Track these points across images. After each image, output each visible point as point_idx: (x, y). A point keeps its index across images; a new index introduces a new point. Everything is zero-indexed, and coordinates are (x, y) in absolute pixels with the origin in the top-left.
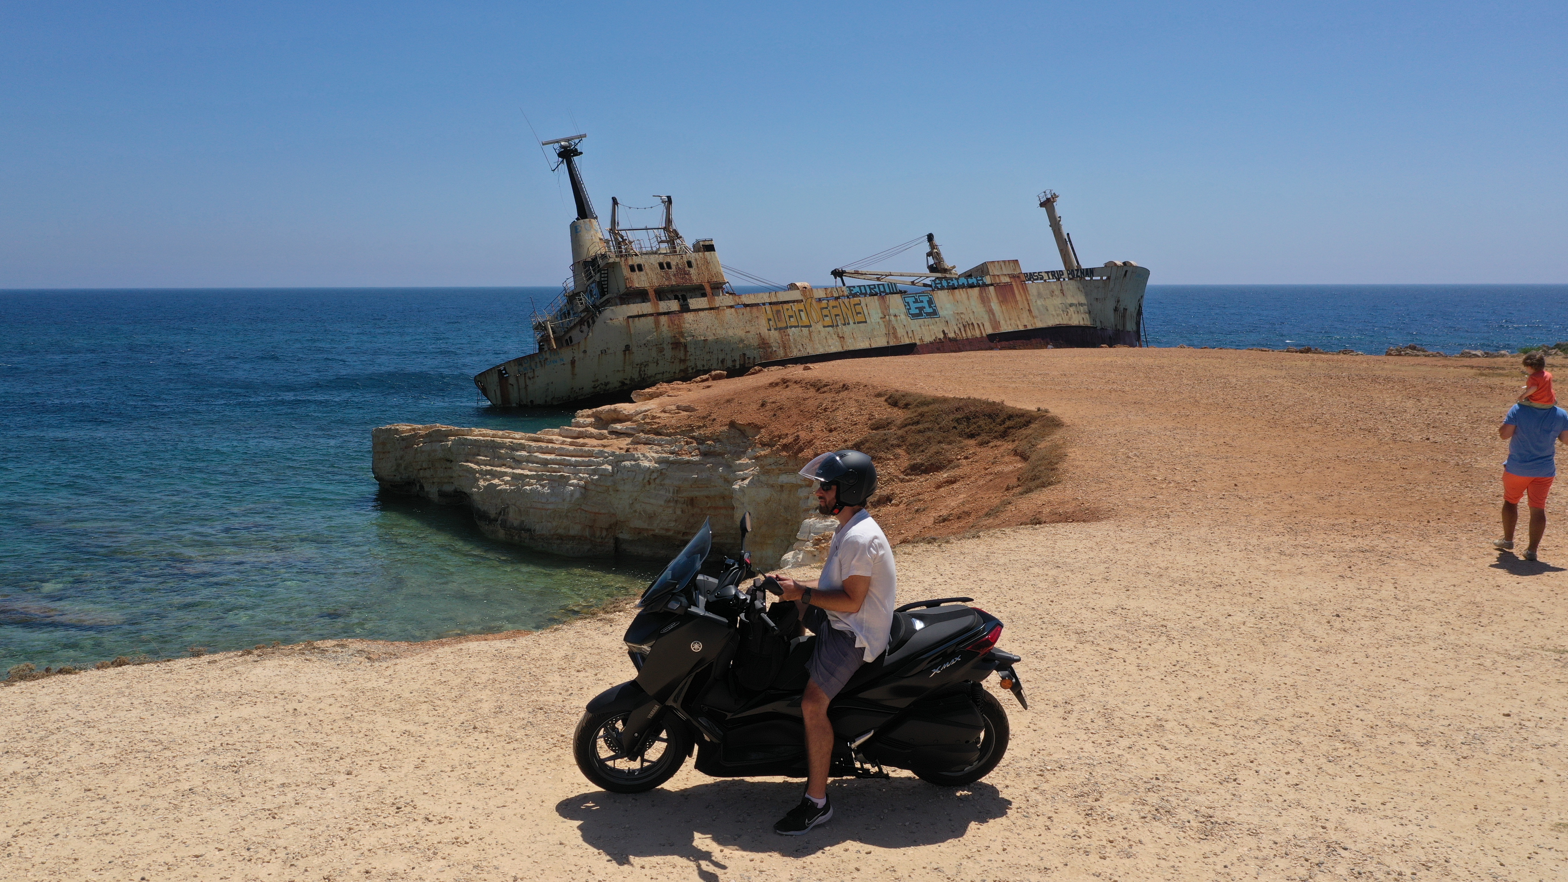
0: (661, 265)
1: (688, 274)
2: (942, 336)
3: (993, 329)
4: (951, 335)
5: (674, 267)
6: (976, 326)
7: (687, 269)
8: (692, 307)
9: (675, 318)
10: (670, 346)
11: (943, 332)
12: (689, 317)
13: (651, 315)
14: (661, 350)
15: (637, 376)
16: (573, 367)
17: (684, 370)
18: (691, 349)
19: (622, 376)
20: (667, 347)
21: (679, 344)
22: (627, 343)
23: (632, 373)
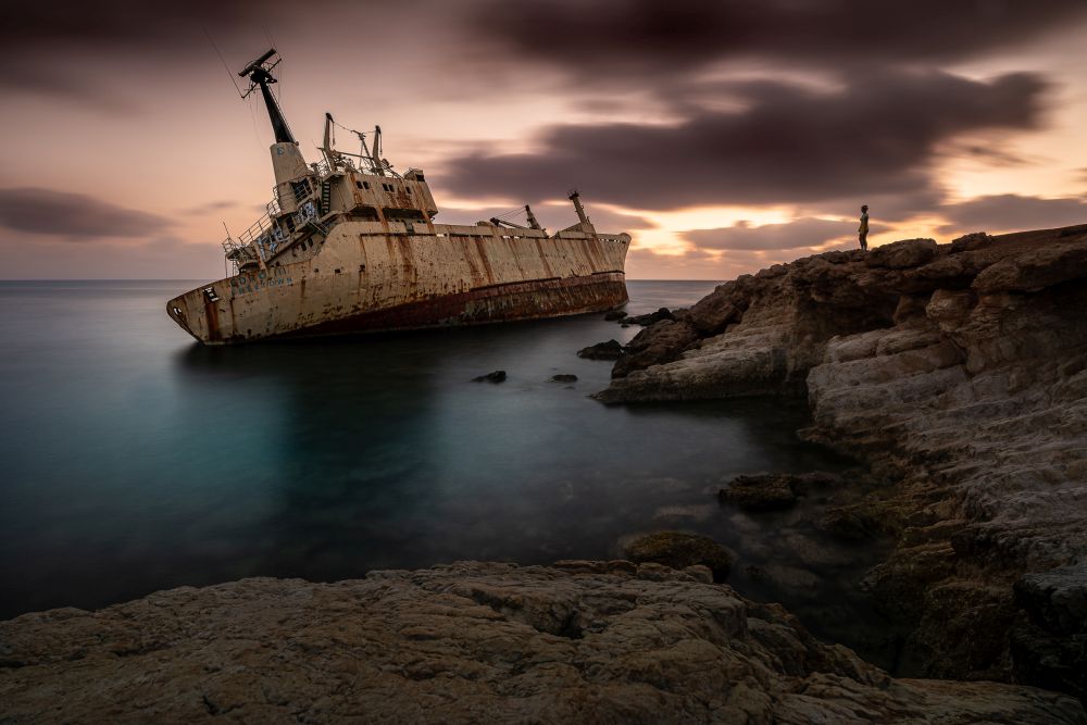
0: (385, 187)
1: (409, 199)
5: (396, 191)
7: (407, 195)
8: (416, 231)
9: (403, 238)
12: (415, 241)
13: (383, 234)
15: (370, 300)
16: (303, 289)
17: (414, 295)
18: (420, 273)
19: (354, 300)
20: (401, 271)
21: (408, 267)
22: (362, 262)
23: (366, 296)
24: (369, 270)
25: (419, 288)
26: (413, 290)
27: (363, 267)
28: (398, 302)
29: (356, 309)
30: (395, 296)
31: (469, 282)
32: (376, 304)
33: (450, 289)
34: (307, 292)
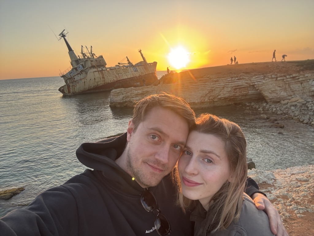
0: (96, 61)
1: (101, 63)
3: (145, 73)
4: (140, 75)
5: (98, 61)
6: (143, 73)
7: (100, 61)
8: (103, 69)
9: (101, 71)
12: (104, 72)
13: (97, 71)
14: (101, 79)
15: (96, 85)
17: (105, 83)
18: (105, 78)
20: (102, 78)
21: (103, 78)
22: (94, 77)
23: (96, 84)
24: (96, 79)
25: (106, 82)
26: (104, 82)
27: (95, 78)
28: (102, 84)
29: (94, 86)
30: (101, 83)
31: (115, 79)
32: (98, 85)
33: (112, 81)
34: (85, 84)
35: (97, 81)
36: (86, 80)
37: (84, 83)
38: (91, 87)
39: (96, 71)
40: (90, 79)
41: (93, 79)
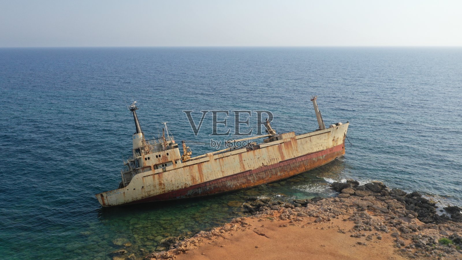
0: (157, 156)
1: (167, 158)
2: (262, 165)
3: (282, 159)
4: (266, 164)
5: (161, 156)
6: (275, 159)
7: (166, 156)
8: (167, 170)
9: (161, 175)
10: (158, 185)
11: (263, 163)
12: (166, 173)
13: (152, 175)
14: (155, 187)
16: (124, 195)
18: (166, 185)
19: (141, 196)
21: (160, 184)
22: (143, 185)
23: (145, 194)
24: (145, 187)
26: (163, 190)
27: (143, 187)
28: (158, 194)
29: (143, 197)
30: (157, 191)
31: (190, 183)
32: (149, 196)
33: (180, 187)
34: (125, 195)
35: (146, 190)
36: (127, 191)
37: (123, 194)
38: (137, 198)
39: (149, 175)
40: (134, 189)
41: (140, 188)
